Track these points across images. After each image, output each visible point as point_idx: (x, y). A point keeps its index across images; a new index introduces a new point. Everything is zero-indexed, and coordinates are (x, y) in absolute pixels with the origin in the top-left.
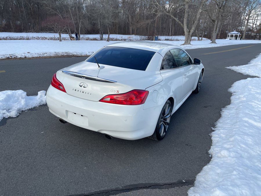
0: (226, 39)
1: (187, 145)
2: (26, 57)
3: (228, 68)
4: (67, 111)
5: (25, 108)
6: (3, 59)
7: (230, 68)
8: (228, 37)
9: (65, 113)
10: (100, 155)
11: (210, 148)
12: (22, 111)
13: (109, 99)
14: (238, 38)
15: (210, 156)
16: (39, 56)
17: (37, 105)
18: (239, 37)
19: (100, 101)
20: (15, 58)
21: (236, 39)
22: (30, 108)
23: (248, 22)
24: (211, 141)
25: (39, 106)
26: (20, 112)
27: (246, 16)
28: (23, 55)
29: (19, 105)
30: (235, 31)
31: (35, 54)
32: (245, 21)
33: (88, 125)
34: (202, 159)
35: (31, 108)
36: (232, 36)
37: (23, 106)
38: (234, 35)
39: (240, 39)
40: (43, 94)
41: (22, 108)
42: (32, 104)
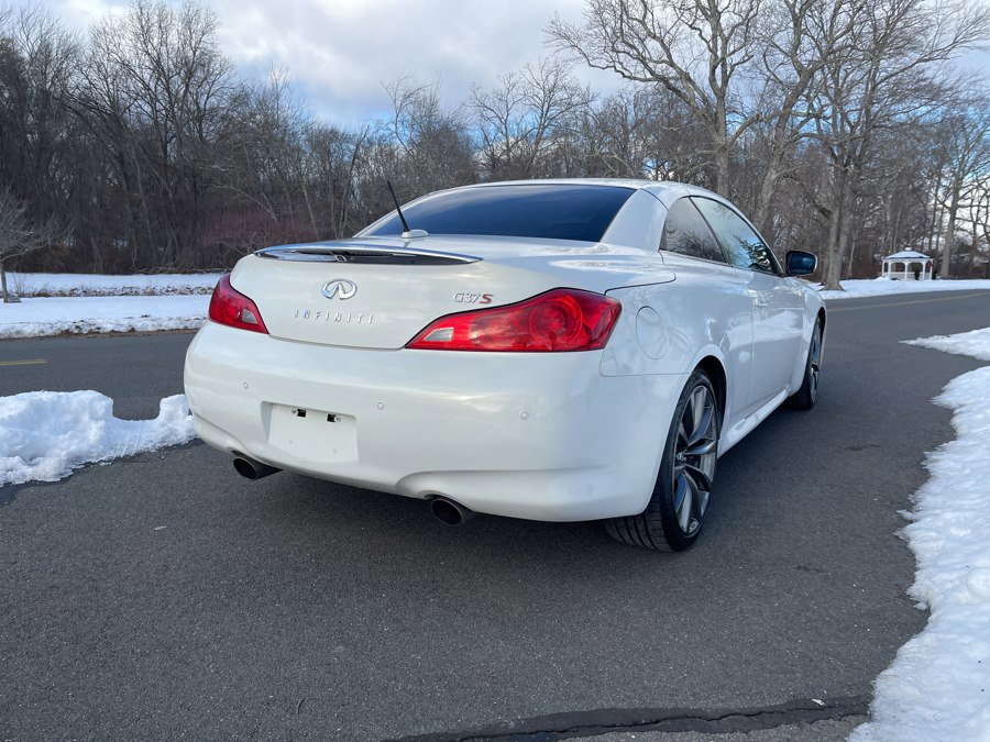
1: (807, 570)
2: (133, 330)
3: (913, 342)
4: (268, 406)
5: (99, 455)
6: (48, 337)
7: (919, 341)
8: (886, 270)
9: (255, 411)
11: (912, 580)
12: (88, 465)
13: (448, 334)
14: (923, 273)
15: (921, 606)
16: (181, 327)
17: (150, 445)
19: (409, 346)
20: (91, 332)
22: (122, 454)
23: (953, 218)
24: (911, 555)
25: (160, 450)
26: (80, 467)
27: (946, 197)
29: (77, 440)
30: (908, 249)
31: (170, 319)
32: (943, 213)
33: (355, 457)
34: (886, 619)
35: (126, 456)
36: (899, 267)
37: (92, 446)
38: (907, 263)
40: (181, 407)
41: (89, 454)
42: (131, 443)
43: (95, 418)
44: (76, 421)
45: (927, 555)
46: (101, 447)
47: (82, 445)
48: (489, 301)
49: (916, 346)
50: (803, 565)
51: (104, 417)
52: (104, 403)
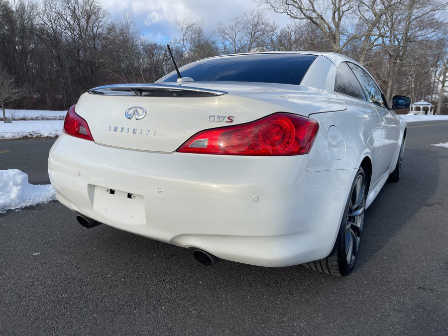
0: (409, 114)
2: (57, 136)
3: (438, 145)
4: (91, 187)
5: (16, 206)
7: (441, 145)
8: (412, 110)
10: (180, 315)
12: (9, 211)
13: (205, 143)
14: (429, 112)
17: (45, 200)
18: (431, 111)
19: (178, 150)
20: (37, 137)
21: (426, 113)
22: (29, 205)
23: (443, 86)
25: (50, 202)
26: (4, 212)
27: (440, 76)
28: (54, 132)
29: (4, 197)
30: (422, 100)
32: (438, 84)
33: (144, 221)
35: (31, 206)
36: (418, 109)
37: (12, 200)
38: (421, 107)
39: (434, 114)
41: (10, 205)
42: (35, 198)
43: (16, 184)
44: (6, 185)
46: (18, 201)
47: (7, 199)
48: (232, 121)
49: (439, 147)
51: (22, 184)
52: (21, 176)
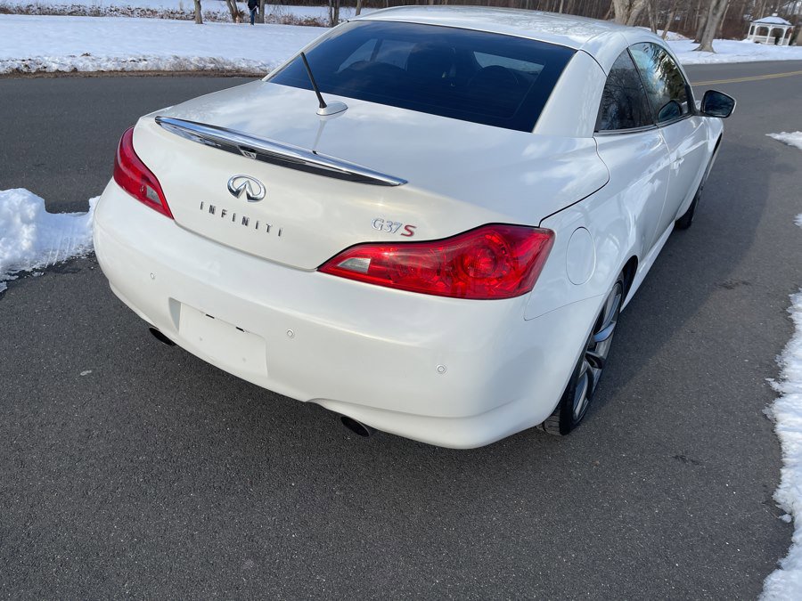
0: (745, 41)
1: (683, 459)
2: (75, 70)
3: (778, 137)
5: (33, 263)
7: (783, 136)
8: (752, 33)
9: (166, 307)
11: (778, 479)
12: (22, 274)
14: (782, 39)
15: (786, 518)
17: (80, 251)
18: (787, 37)
19: (322, 268)
21: (776, 42)
22: (55, 261)
26: (13, 278)
28: (68, 61)
29: (10, 248)
30: (775, 14)
31: (108, 60)
33: (265, 371)
34: (753, 534)
35: (58, 263)
36: (763, 31)
37: (25, 253)
38: (771, 28)
39: (790, 45)
41: (22, 262)
42: (63, 247)
43: (26, 221)
44: (9, 224)
45: (794, 446)
46: (34, 254)
47: (16, 252)
48: (412, 234)
49: (780, 141)
50: (680, 453)
51: (36, 220)
52: (33, 206)
